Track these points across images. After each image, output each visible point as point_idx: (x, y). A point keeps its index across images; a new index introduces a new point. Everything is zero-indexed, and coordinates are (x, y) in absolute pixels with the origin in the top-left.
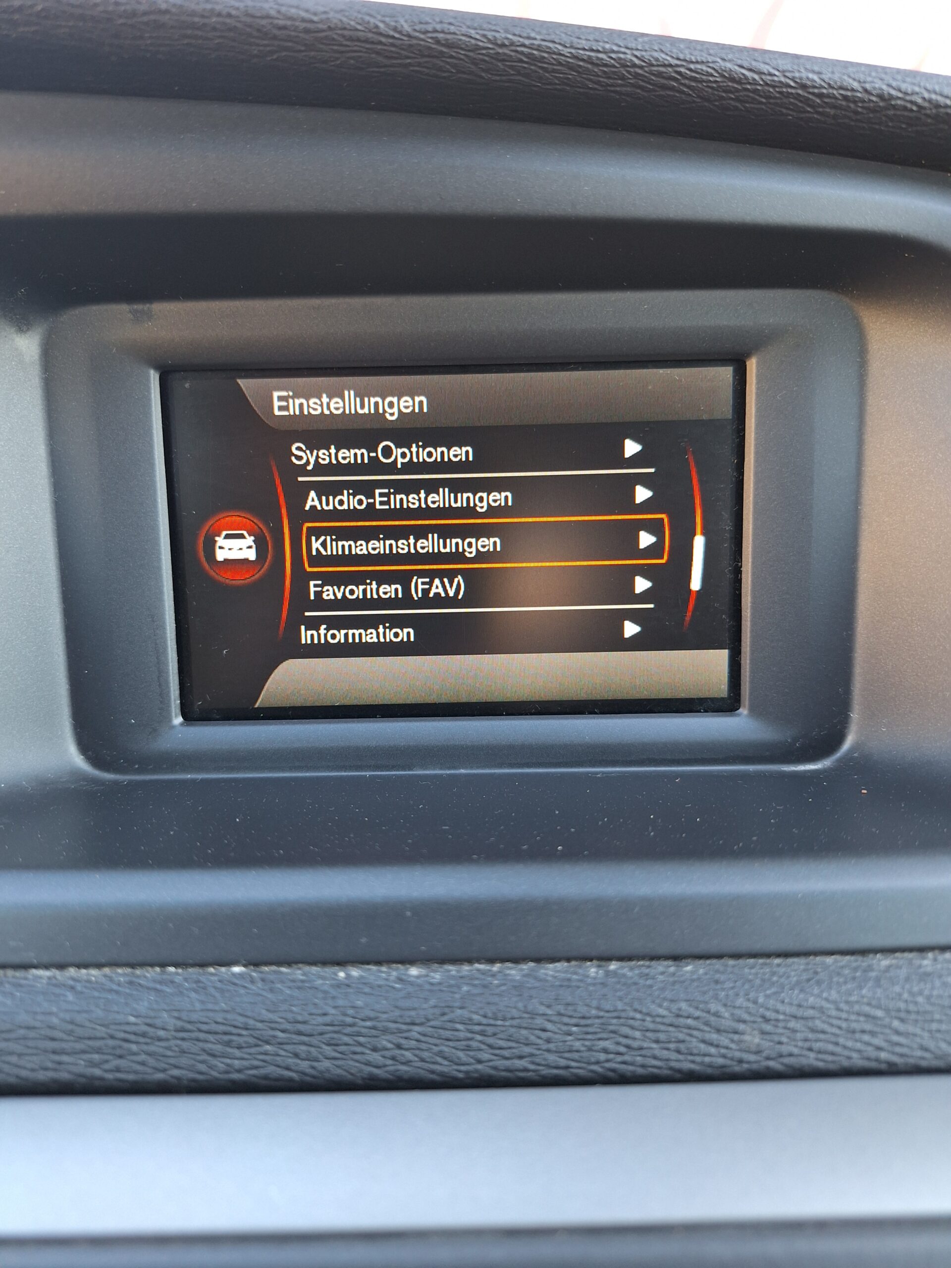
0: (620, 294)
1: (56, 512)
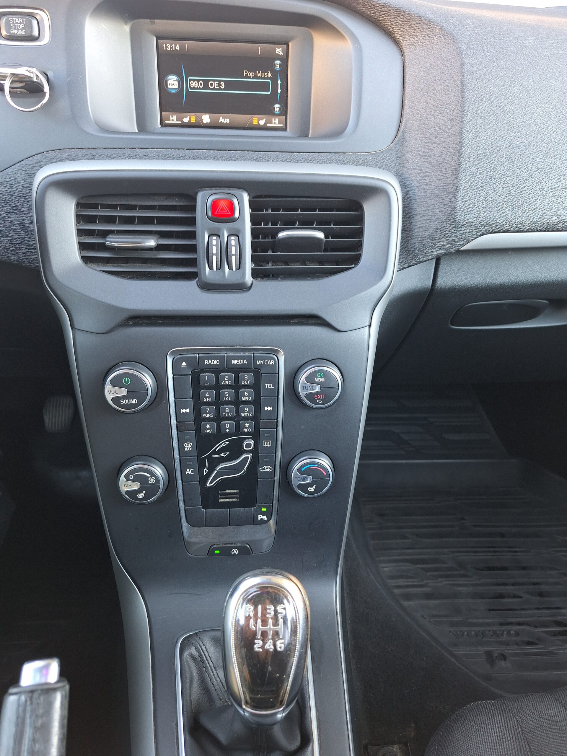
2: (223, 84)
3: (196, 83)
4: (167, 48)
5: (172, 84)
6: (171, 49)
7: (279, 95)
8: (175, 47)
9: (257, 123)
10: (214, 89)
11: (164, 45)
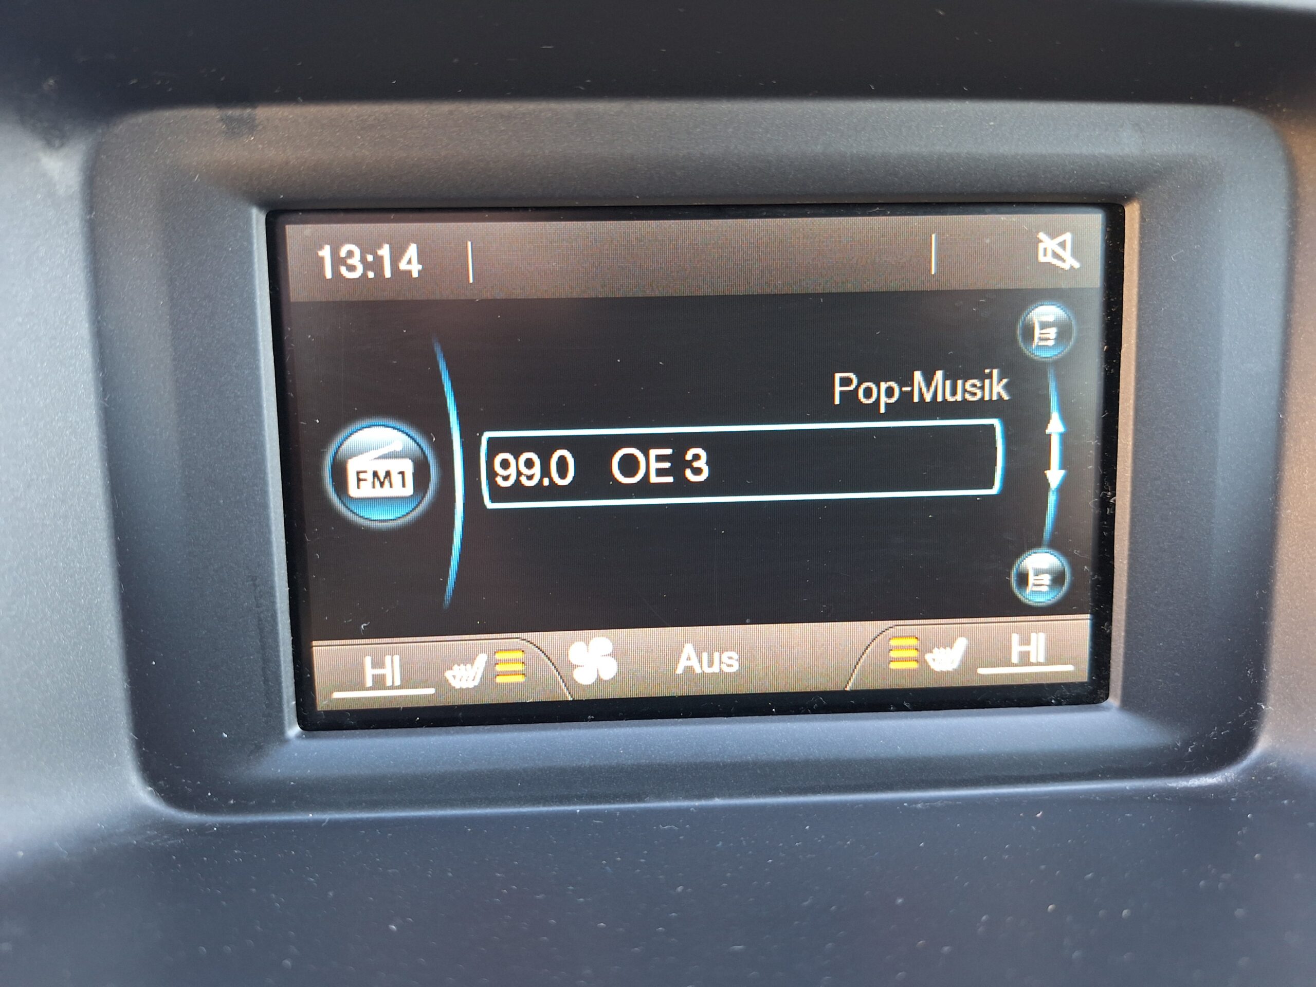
0: (954, 105)
1: (106, 423)
2: (699, 457)
3: (529, 464)
4: (343, 270)
5: (375, 474)
6: (371, 275)
7: (1052, 499)
8: (396, 259)
9: (913, 665)
10: (645, 489)
11: (325, 253)
